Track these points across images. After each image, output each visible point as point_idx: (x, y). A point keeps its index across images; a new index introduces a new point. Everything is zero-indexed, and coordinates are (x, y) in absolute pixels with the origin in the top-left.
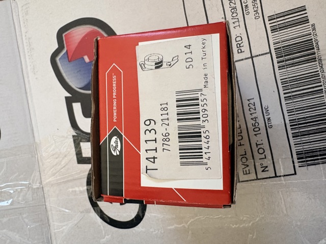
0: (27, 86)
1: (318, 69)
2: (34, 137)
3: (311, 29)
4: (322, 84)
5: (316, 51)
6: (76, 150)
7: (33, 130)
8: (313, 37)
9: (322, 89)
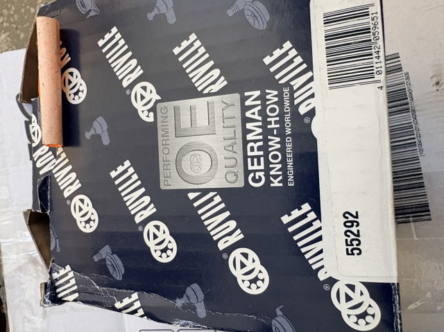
1: (412, 121)
3: (404, 77)
4: (415, 136)
5: (409, 101)
8: (406, 87)
9: (415, 142)
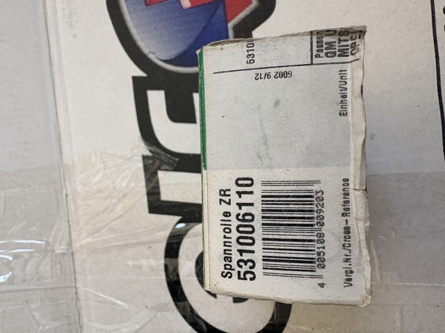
0: (54, 51)
2: (61, 153)
6: (147, 186)
7: (59, 139)
